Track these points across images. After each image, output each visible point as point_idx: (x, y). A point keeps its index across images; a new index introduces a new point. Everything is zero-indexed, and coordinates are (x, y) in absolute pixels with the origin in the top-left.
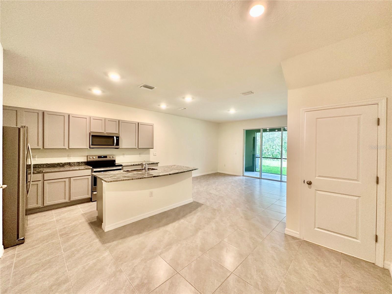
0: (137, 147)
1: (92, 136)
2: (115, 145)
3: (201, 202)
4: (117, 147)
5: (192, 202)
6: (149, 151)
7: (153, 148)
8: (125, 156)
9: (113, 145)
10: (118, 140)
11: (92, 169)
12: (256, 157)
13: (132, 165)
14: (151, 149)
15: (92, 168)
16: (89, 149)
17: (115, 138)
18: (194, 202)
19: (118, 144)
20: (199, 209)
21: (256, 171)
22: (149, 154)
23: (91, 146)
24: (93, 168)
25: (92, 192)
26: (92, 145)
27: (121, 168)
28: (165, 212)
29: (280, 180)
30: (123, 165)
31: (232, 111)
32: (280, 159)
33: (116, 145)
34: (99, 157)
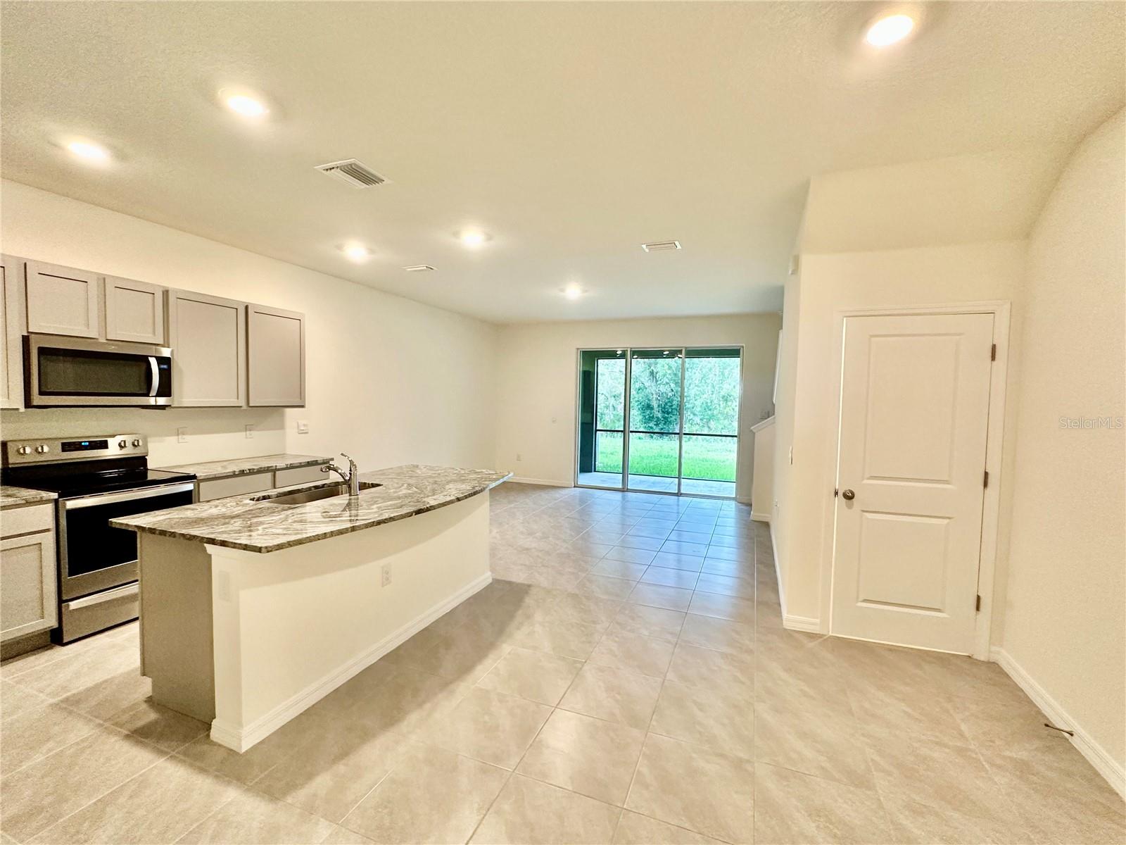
0: (242, 402)
1: (43, 351)
2: (154, 392)
3: (519, 577)
4: (162, 401)
5: (491, 584)
6: (283, 415)
7: (303, 407)
8: (184, 436)
9: (147, 395)
10: (169, 370)
11: (56, 501)
12: (597, 430)
13: (234, 475)
14: (288, 410)
15: (55, 495)
16: (22, 409)
17: (153, 362)
18: (496, 582)
19: (165, 390)
20: (528, 601)
21: (595, 471)
22: (282, 427)
23: (37, 399)
24: (60, 497)
25: (61, 602)
26: (41, 393)
27: (189, 487)
28: (426, 629)
29: (677, 492)
30: (200, 474)
32: (678, 434)
33: (159, 394)
34: (67, 447)
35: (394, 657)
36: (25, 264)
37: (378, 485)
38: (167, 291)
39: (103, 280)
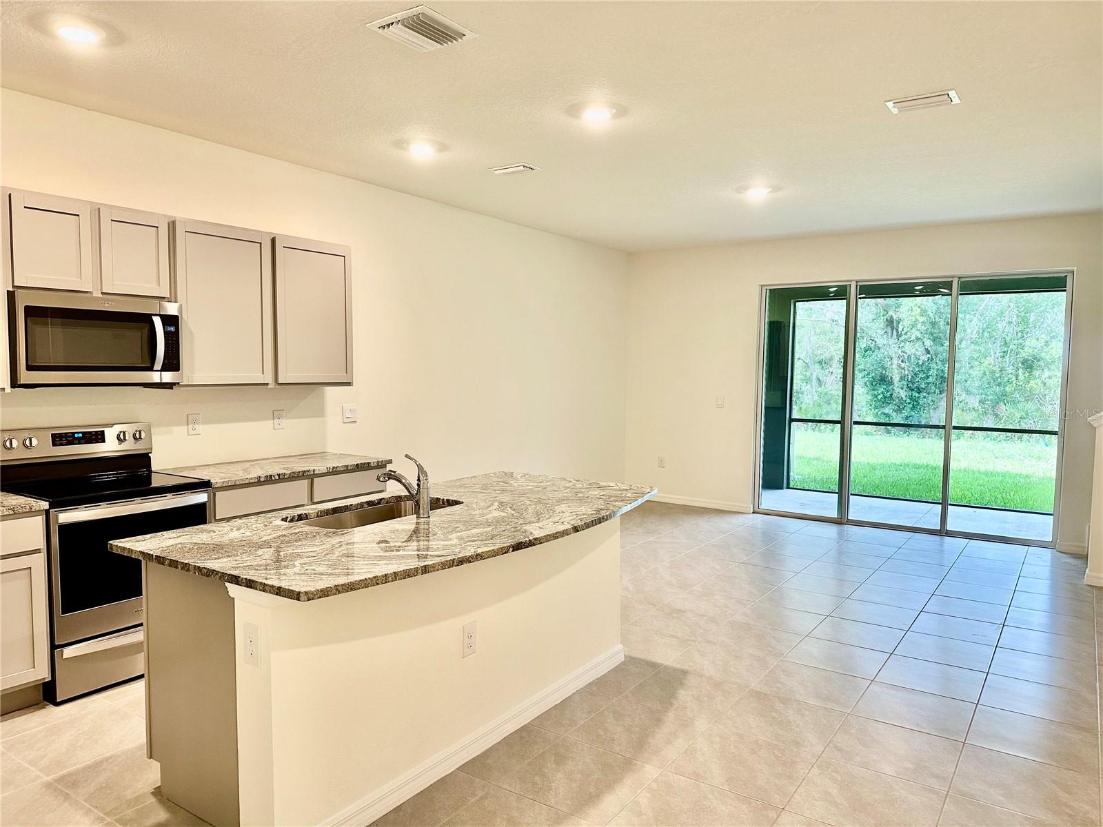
0: (268, 378)
1: (30, 311)
2: (158, 366)
3: (667, 656)
4: (168, 377)
5: (623, 663)
6: (322, 397)
7: (349, 384)
9: (151, 369)
11: (47, 512)
12: (791, 420)
13: (259, 482)
15: (45, 505)
16: (8, 389)
17: (157, 322)
18: (630, 661)
19: (172, 363)
20: (684, 695)
21: (788, 487)
22: (320, 412)
23: (25, 376)
24: (52, 506)
25: (54, 647)
26: (29, 368)
27: (200, 498)
28: (524, 728)
29: (938, 528)
30: (216, 478)
31: (758, 193)
33: (165, 368)
34: (60, 439)
35: (477, 767)
36: (10, 195)
37: (457, 503)
38: (174, 222)
39: (97, 212)
